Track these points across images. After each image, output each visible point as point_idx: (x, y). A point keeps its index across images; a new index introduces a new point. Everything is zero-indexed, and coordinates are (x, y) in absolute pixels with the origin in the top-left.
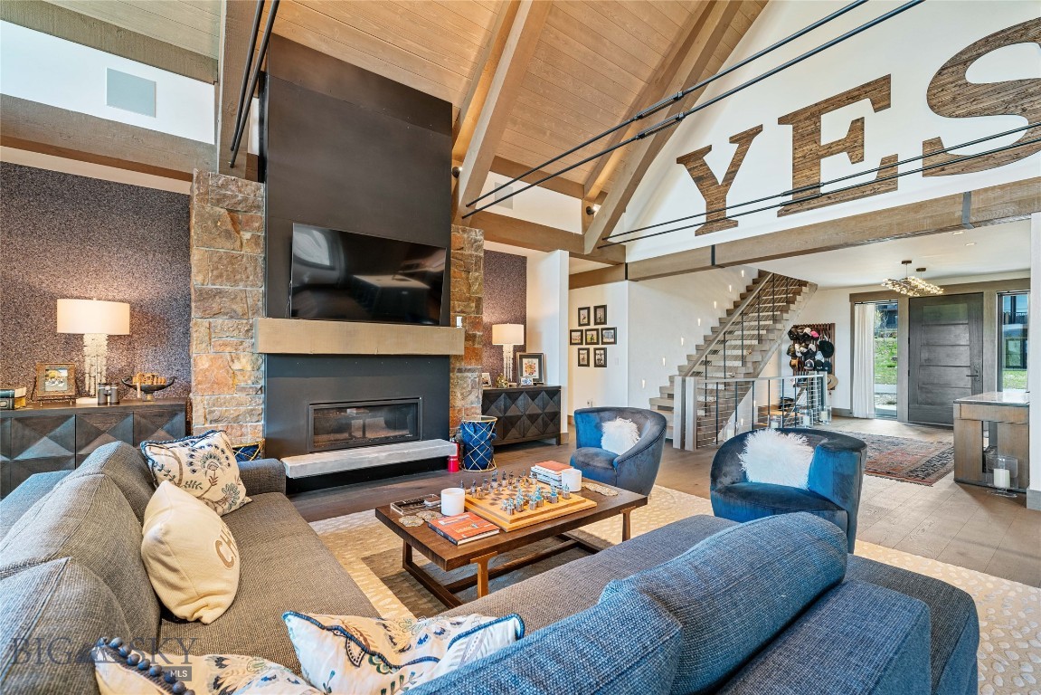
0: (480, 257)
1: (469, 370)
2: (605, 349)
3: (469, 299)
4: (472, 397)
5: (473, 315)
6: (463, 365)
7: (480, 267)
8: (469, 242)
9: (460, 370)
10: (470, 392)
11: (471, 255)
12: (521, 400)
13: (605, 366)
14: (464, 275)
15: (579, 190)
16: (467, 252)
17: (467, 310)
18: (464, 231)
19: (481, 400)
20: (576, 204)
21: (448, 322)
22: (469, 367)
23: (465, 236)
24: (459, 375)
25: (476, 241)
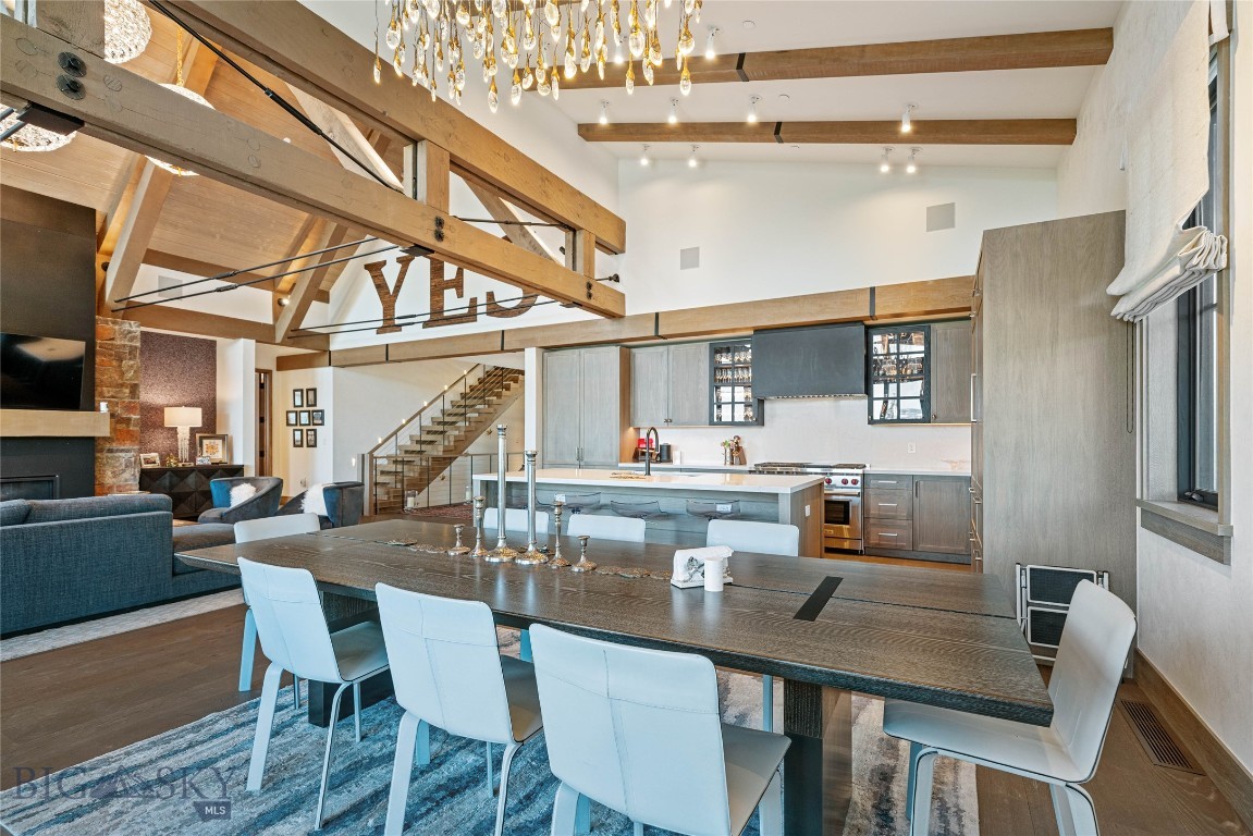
0: (136, 347)
1: (122, 451)
2: (315, 431)
3: (122, 385)
4: (127, 475)
5: (127, 400)
6: (115, 446)
7: (135, 356)
8: (122, 333)
9: (110, 451)
10: (124, 471)
11: (124, 346)
12: (191, 479)
13: (315, 446)
14: (114, 363)
15: (270, 283)
16: (118, 342)
17: (119, 395)
18: (114, 323)
19: (138, 478)
20: (266, 297)
21: (93, 407)
22: (122, 448)
23: (117, 327)
24: (110, 455)
25: (130, 332)
